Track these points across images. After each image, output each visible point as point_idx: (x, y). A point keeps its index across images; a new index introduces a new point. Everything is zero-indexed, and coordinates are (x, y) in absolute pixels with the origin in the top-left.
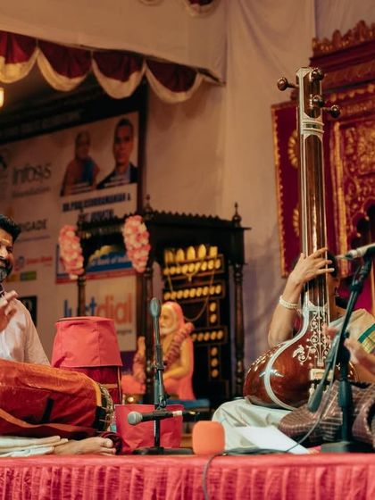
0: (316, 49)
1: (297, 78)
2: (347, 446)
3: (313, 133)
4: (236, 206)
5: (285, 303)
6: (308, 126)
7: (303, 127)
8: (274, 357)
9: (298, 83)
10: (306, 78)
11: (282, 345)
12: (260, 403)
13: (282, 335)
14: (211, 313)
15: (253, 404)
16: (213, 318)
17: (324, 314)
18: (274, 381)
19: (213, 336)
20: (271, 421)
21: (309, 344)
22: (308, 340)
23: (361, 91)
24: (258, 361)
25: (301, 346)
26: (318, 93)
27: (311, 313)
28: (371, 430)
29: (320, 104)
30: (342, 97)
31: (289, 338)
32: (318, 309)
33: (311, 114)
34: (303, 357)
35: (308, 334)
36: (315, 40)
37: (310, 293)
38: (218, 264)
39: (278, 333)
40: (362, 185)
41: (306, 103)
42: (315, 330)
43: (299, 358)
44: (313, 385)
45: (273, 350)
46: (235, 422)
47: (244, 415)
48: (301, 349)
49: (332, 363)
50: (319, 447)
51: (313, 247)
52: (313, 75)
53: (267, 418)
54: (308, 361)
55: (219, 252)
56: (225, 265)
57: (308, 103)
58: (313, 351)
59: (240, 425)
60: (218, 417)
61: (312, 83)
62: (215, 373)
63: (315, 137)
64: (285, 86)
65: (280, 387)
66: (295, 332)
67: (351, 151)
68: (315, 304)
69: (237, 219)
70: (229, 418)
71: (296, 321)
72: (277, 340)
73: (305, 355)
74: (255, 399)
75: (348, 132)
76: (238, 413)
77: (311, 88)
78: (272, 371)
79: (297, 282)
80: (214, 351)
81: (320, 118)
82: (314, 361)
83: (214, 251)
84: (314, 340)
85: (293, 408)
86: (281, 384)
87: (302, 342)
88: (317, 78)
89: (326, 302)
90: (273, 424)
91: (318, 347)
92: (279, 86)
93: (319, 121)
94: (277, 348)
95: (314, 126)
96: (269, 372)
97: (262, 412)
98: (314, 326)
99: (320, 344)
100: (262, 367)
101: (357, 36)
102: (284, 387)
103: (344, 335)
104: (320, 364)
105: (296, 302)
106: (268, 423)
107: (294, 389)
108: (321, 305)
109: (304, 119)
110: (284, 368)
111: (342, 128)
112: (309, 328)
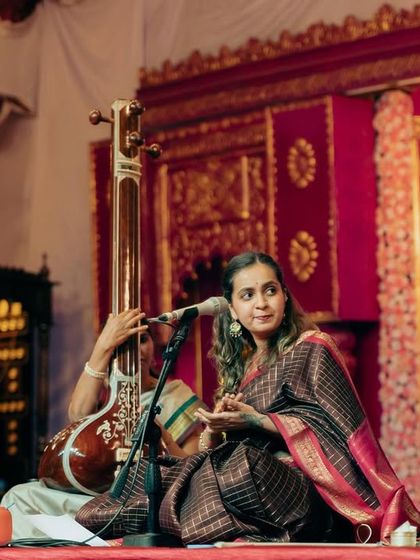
0: (143, 80)
1: (113, 112)
2: (153, 538)
3: (129, 176)
4: (45, 257)
5: (92, 371)
6: (123, 167)
7: (117, 168)
8: (75, 433)
9: (113, 116)
10: (122, 112)
11: (85, 420)
12: (57, 486)
13: (86, 407)
14: (11, 381)
15: (49, 487)
16: (13, 387)
17: (134, 385)
18: (74, 462)
19: (13, 406)
20: (69, 508)
21: (117, 419)
22: (115, 415)
23: (192, 131)
24: (57, 437)
25: (106, 422)
26: (136, 130)
27: (119, 383)
28: (179, 519)
29: (138, 143)
30: (171, 136)
31: (93, 411)
32: (127, 379)
33: (127, 153)
34: (109, 435)
35: (116, 408)
36: (143, 70)
37: (119, 360)
38: (21, 324)
39: (82, 406)
40: (190, 238)
41: (122, 141)
42: (124, 403)
43: (104, 435)
44: (119, 467)
45: (74, 425)
46: (27, 508)
47: (38, 500)
48: (106, 425)
49: (139, 442)
50: (121, 540)
51: (124, 306)
52: (131, 109)
53: (64, 505)
54: (114, 439)
55: (24, 309)
56: (29, 325)
57: (125, 141)
58: (121, 428)
59: (33, 512)
60: (8, 502)
61: (129, 118)
62: (13, 450)
63: (131, 180)
64: (98, 120)
65: (80, 468)
66: (99, 406)
67: (178, 198)
68: (125, 373)
69: (45, 272)
70: (20, 503)
71: (102, 393)
72: (80, 413)
73: (112, 432)
74: (51, 482)
75: (176, 177)
76: (30, 497)
77: (128, 123)
78: (72, 449)
79: (107, 347)
80: (13, 425)
81: (137, 158)
82: (121, 439)
83: (17, 308)
84: (122, 415)
85: (96, 494)
86: (82, 465)
87: (109, 417)
88: (135, 112)
89: (136, 371)
90: (71, 512)
91: (126, 422)
92: (91, 119)
93: (135, 161)
94: (79, 423)
95: (130, 168)
96: (69, 451)
97: (59, 497)
98: (122, 399)
99: (129, 420)
100: (61, 445)
101: (190, 67)
102: (85, 469)
103: (155, 410)
104: (128, 442)
105: (104, 370)
106: (65, 509)
107: (96, 471)
108: (131, 375)
109: (119, 158)
110: (86, 447)
111: (170, 172)
112: (117, 401)
